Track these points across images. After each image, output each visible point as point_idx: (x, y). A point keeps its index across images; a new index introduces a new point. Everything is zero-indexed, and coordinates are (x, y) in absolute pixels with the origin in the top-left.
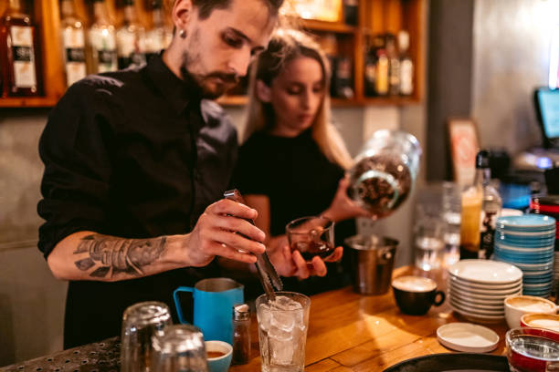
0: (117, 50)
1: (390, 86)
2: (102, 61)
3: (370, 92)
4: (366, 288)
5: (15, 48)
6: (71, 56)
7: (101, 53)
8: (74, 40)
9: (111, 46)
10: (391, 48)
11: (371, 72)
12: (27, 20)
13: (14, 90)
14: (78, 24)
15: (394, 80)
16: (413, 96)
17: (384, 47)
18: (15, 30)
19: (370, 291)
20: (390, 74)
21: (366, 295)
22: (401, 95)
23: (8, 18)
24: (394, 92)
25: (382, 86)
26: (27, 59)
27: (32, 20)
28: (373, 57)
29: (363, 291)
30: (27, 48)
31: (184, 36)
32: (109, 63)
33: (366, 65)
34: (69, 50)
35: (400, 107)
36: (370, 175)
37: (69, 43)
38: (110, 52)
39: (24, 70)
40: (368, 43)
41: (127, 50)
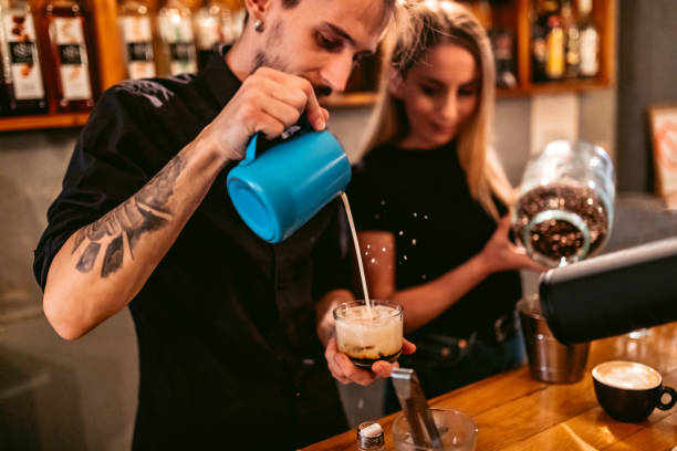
0: (196, 40)
1: (567, 65)
2: (176, 57)
3: (539, 76)
4: (549, 374)
5: (63, 47)
6: (134, 53)
7: (173, 46)
8: (137, 31)
9: (187, 35)
10: (567, 12)
11: (540, 49)
12: (76, 8)
13: (64, 103)
14: (142, 9)
15: (572, 58)
16: (599, 77)
17: (558, 13)
18: (59, 23)
19: (555, 379)
20: (566, 50)
21: (550, 383)
22: (582, 77)
23: (50, 8)
24: (573, 74)
25: (555, 68)
26: (76, 61)
27: (81, 7)
28: (543, 27)
29: (545, 377)
30: (77, 46)
31: (260, 29)
32: (184, 59)
33: (533, 39)
34: (132, 45)
35: (581, 94)
36: (546, 217)
37: (131, 37)
38: (186, 45)
39: (74, 76)
40: (535, 8)
41: (209, 39)
